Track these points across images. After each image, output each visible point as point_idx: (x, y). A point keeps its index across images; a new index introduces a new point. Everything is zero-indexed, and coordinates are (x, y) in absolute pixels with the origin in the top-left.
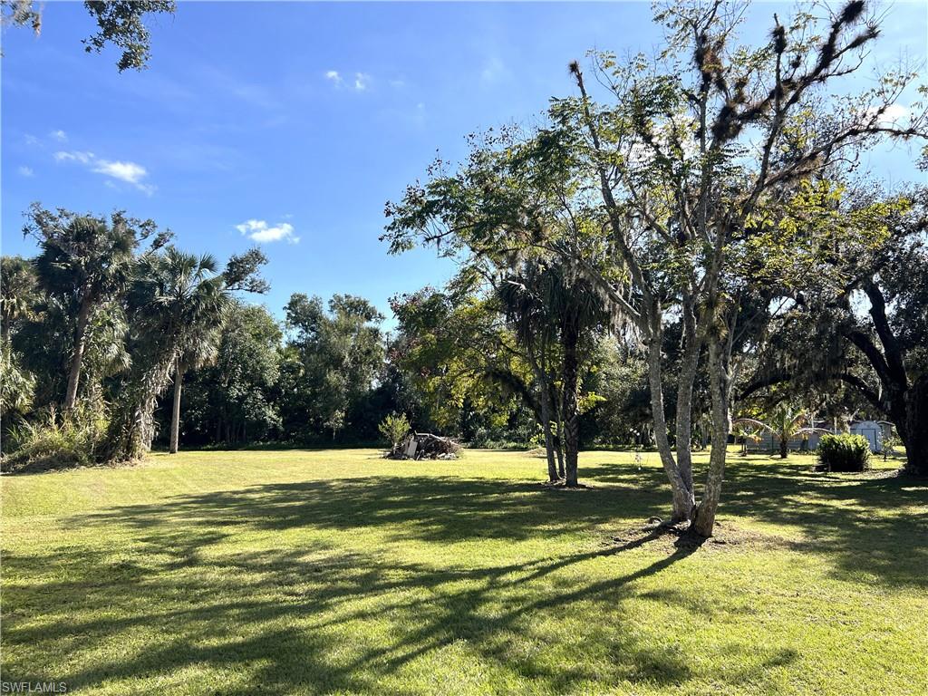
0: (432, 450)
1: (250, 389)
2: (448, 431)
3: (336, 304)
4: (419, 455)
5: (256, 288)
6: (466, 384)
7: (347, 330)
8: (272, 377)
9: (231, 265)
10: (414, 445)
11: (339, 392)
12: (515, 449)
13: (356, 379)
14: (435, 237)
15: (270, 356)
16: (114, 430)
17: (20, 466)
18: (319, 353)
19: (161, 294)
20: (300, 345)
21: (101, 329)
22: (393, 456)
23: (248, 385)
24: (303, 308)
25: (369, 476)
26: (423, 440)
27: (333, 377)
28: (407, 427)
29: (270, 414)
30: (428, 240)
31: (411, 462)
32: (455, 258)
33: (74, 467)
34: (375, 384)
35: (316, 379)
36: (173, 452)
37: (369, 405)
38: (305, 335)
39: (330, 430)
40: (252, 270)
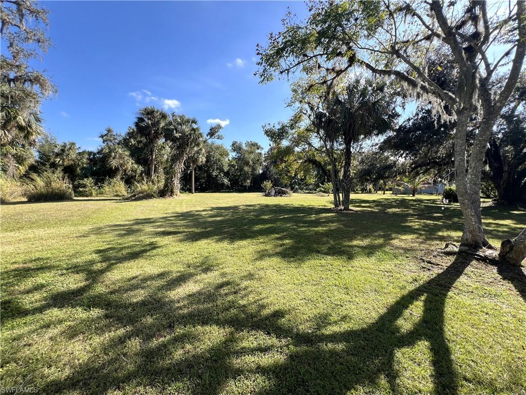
0: (280, 193)
1: (219, 173)
2: (286, 186)
3: (248, 144)
4: (275, 195)
5: (219, 138)
6: (296, 166)
7: (251, 152)
8: (226, 169)
9: (211, 130)
10: (274, 191)
11: (248, 174)
12: (308, 193)
13: (254, 169)
14: (286, 70)
15: (226, 161)
16: (166, 186)
17: (133, 198)
18: (242, 161)
19: (176, 133)
20: (236, 158)
21: (161, 149)
22: (266, 195)
23: (219, 171)
24: (237, 146)
25: (256, 204)
26: (277, 189)
27: (246, 168)
28: (271, 185)
29: (226, 181)
30: (281, 72)
31: (273, 198)
32: (292, 107)
33: (151, 198)
34: (261, 172)
35: (241, 170)
36: (193, 193)
37: (258, 178)
38: (237, 155)
39: (246, 186)
40: (218, 131)
